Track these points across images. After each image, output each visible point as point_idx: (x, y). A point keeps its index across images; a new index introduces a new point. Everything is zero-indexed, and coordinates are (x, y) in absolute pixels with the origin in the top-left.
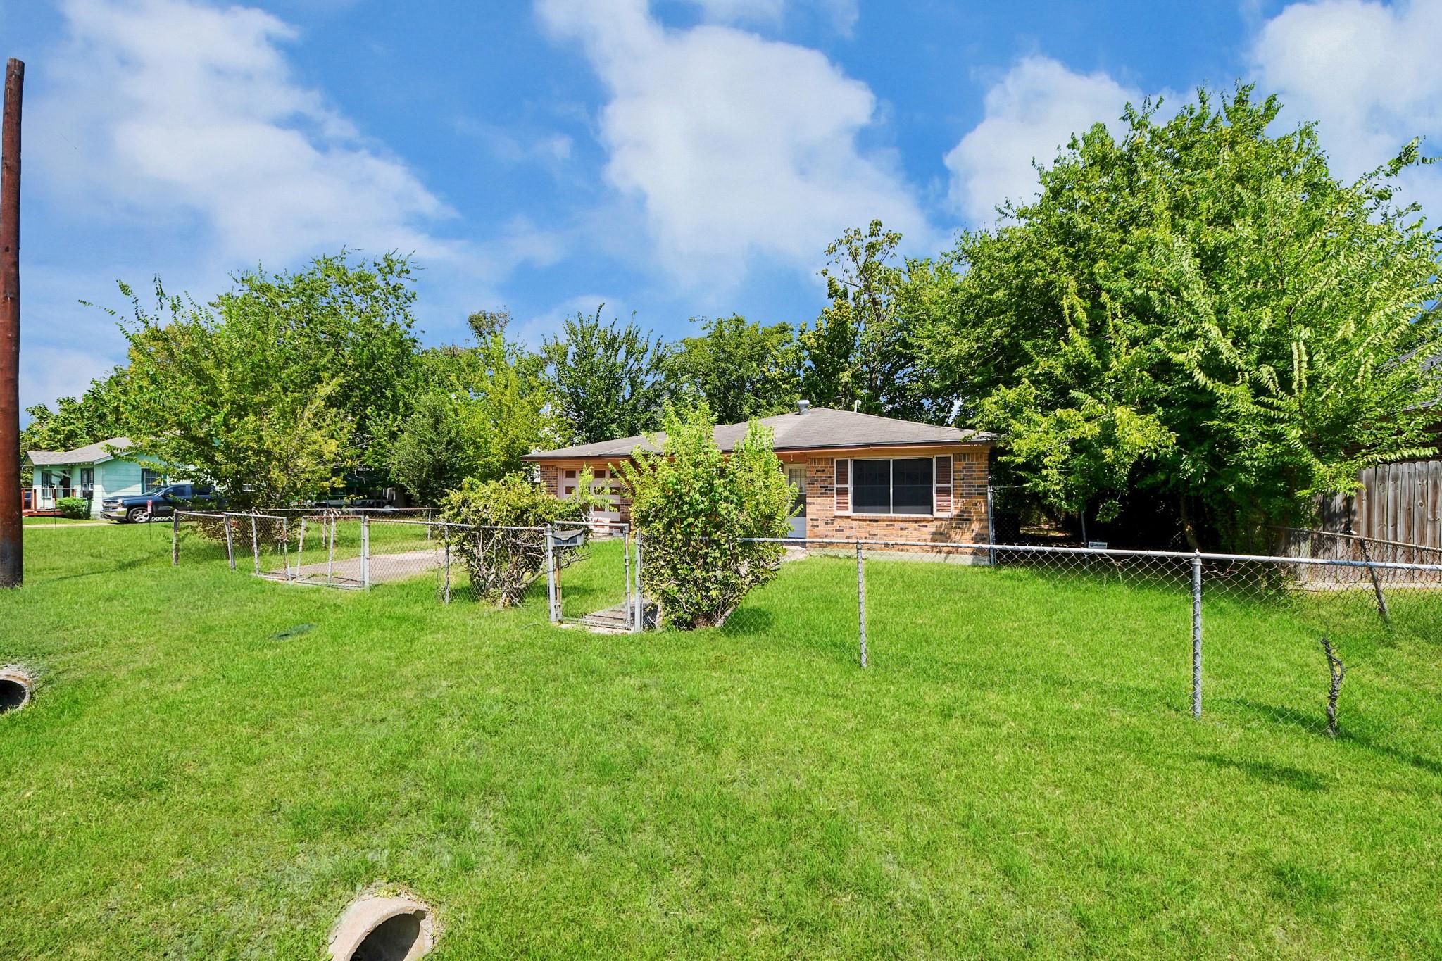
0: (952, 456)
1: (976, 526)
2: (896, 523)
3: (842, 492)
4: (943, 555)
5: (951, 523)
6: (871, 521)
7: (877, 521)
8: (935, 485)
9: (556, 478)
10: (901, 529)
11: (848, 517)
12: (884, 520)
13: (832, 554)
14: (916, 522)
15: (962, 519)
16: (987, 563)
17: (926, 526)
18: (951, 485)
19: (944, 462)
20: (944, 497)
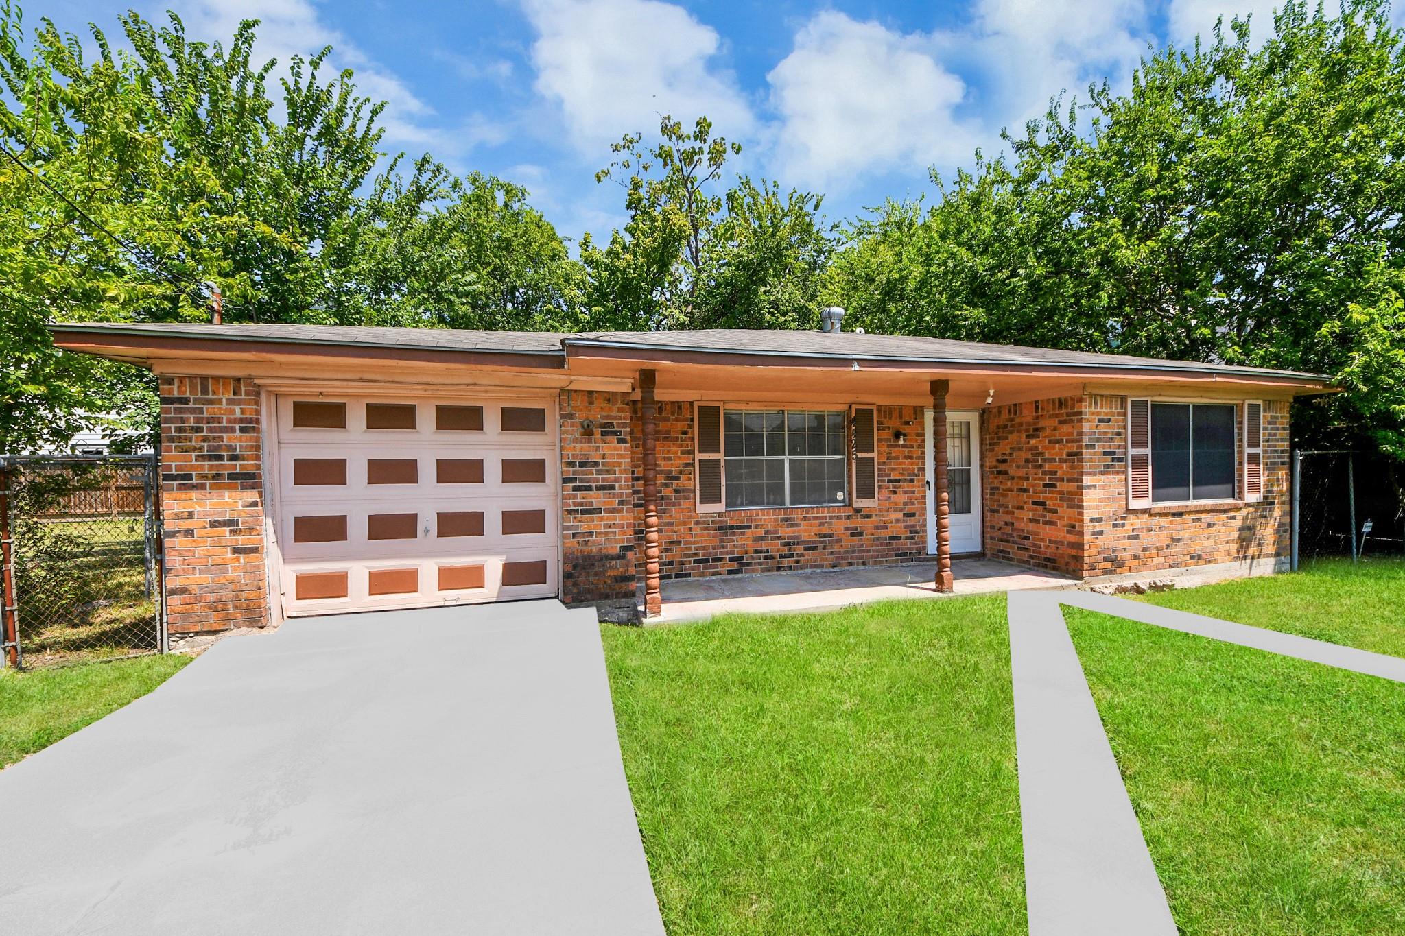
0: (1260, 402)
1: (1277, 513)
2: (1203, 516)
3: (1139, 462)
4: (1248, 561)
5: (1256, 511)
6: (1174, 515)
7: (1180, 514)
8: (1248, 450)
9: (250, 426)
10: (1209, 525)
11: (1144, 511)
12: (1190, 513)
13: (1128, 583)
14: (1225, 511)
15: (1268, 502)
16: (1288, 566)
17: (1234, 518)
18: (1260, 450)
19: (1254, 409)
20: (1253, 467)
